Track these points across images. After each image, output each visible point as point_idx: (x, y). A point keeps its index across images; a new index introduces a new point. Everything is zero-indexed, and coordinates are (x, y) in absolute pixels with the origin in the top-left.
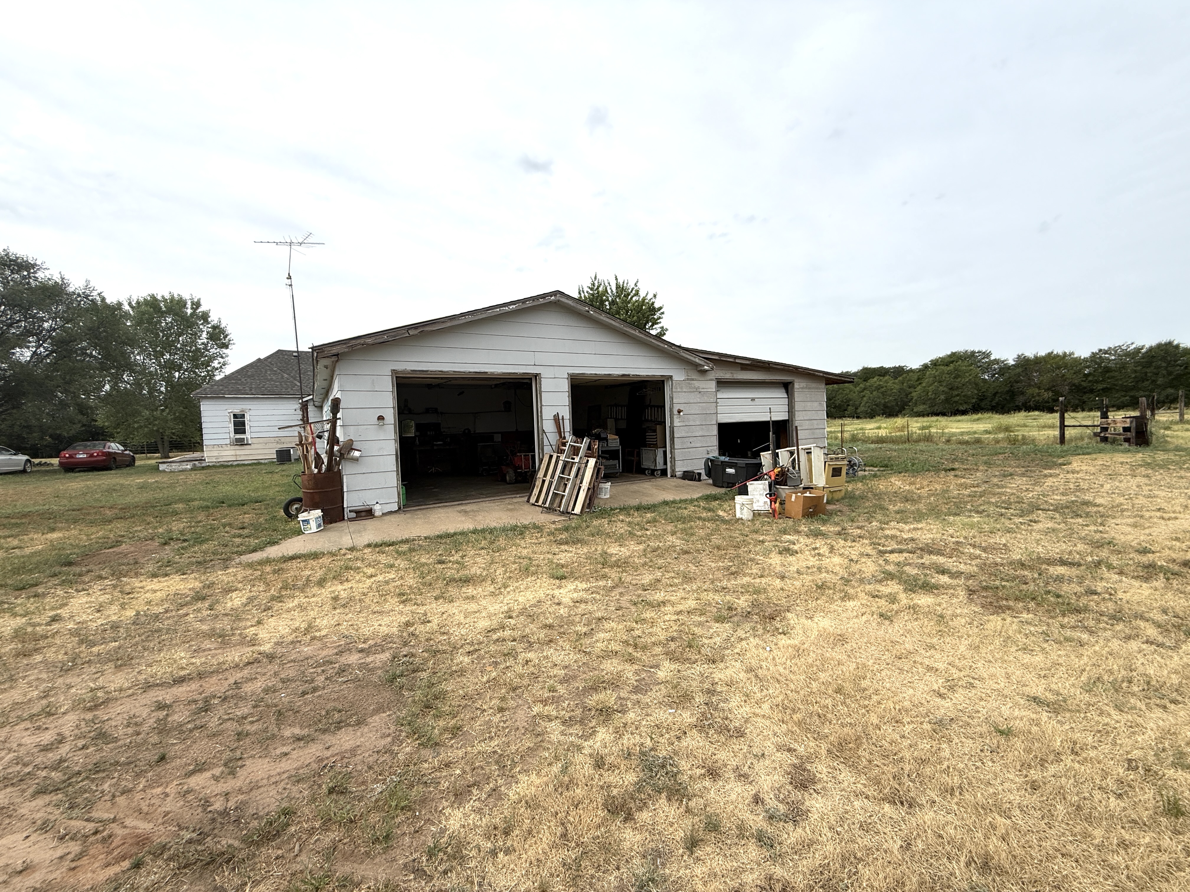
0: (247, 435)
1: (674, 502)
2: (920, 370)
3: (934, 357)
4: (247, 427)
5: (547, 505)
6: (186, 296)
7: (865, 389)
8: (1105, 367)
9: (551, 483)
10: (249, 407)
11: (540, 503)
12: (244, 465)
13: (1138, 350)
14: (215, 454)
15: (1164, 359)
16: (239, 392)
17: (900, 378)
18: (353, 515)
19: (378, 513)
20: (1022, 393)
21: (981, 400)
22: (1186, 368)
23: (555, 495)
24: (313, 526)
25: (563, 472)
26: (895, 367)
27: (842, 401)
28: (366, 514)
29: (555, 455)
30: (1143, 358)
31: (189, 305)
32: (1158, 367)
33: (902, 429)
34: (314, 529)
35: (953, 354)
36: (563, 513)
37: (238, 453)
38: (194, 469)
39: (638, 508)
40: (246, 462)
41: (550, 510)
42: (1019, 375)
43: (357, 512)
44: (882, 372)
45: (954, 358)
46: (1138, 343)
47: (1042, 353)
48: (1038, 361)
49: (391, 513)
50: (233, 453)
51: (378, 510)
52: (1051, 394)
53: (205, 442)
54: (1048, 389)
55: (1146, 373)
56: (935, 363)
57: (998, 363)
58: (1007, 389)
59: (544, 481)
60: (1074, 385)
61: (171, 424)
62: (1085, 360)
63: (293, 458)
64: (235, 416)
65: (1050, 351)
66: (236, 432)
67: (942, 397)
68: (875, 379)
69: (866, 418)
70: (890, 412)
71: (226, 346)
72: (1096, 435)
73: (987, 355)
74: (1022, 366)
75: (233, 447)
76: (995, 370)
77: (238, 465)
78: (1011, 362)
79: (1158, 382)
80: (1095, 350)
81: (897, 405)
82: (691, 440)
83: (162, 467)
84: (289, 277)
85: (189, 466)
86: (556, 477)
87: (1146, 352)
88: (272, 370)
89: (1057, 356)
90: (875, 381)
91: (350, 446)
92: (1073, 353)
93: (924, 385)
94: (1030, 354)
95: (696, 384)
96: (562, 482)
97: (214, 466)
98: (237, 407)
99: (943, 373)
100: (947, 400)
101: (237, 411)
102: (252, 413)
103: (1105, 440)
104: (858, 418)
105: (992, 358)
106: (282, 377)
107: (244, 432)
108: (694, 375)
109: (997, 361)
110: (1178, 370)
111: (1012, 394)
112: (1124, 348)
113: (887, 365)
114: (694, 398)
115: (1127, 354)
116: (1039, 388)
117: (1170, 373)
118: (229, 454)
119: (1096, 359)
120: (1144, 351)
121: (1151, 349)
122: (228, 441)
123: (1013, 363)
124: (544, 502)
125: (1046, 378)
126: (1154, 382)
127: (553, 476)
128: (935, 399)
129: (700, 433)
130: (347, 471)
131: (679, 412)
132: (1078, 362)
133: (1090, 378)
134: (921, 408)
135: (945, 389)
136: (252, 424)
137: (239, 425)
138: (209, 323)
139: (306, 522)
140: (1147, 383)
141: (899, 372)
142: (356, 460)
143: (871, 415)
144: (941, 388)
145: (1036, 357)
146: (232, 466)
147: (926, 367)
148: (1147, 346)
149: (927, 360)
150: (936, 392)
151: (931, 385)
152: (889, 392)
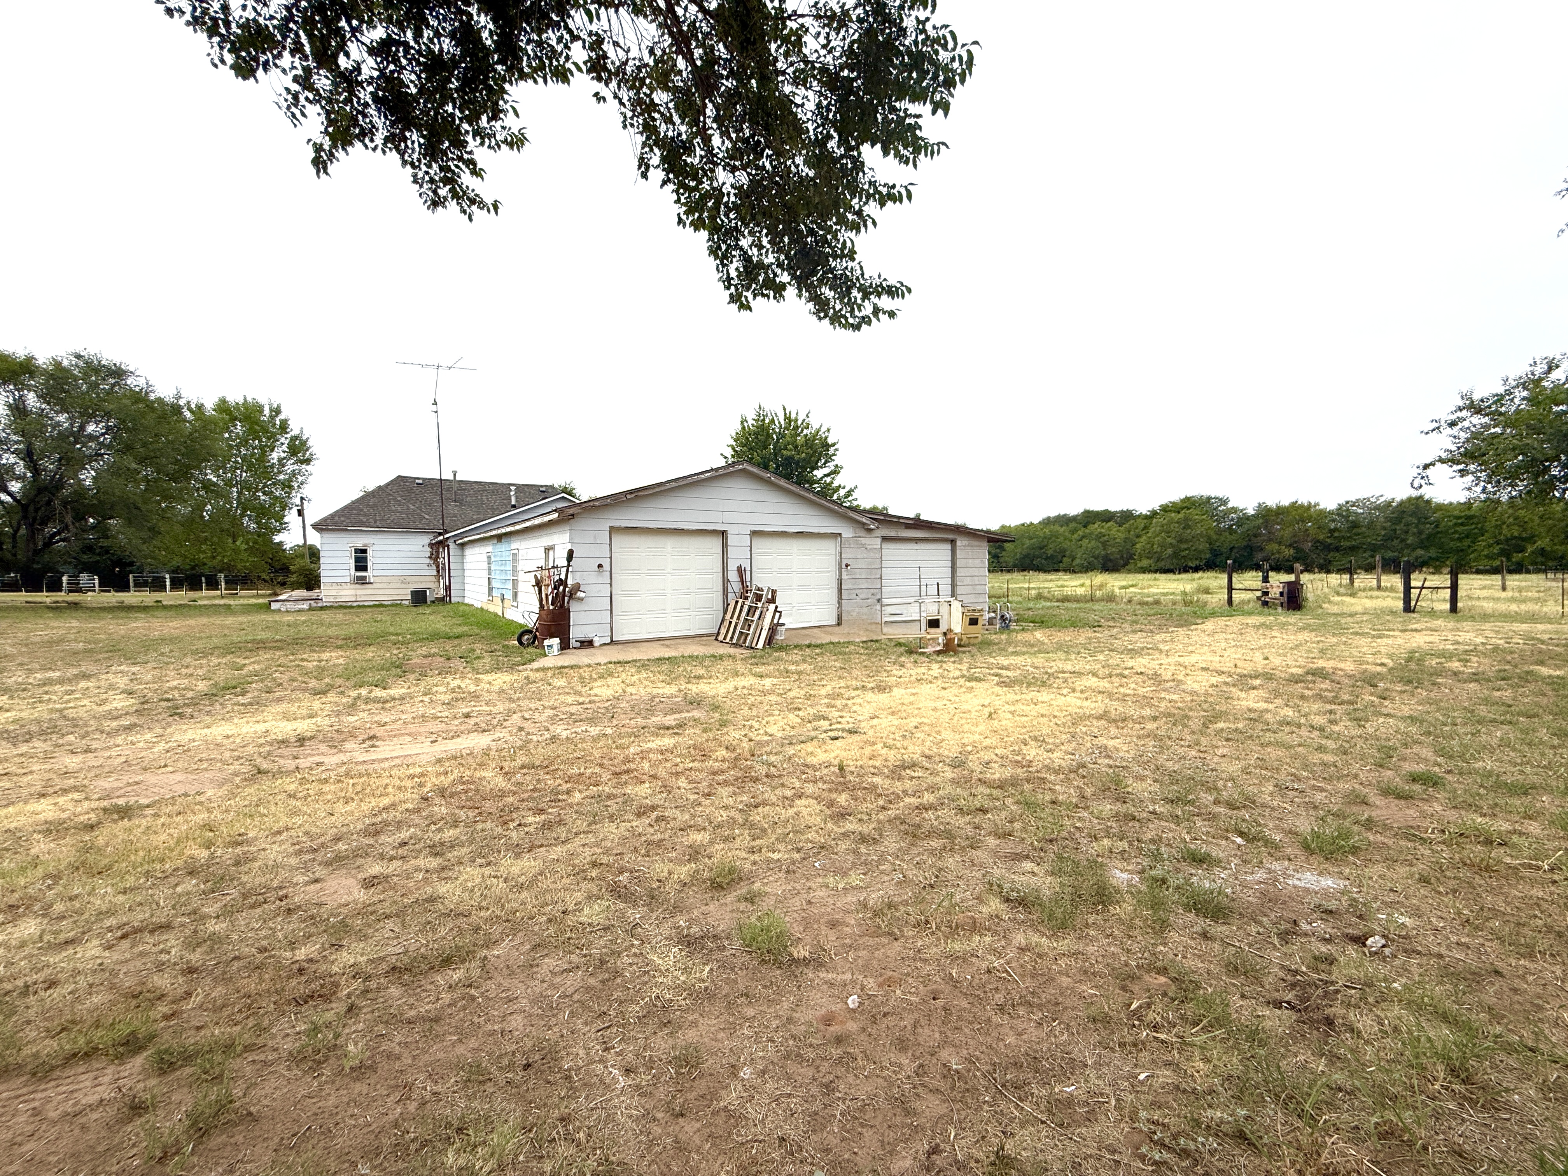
0: (368, 574)
1: (839, 643)
2: (1146, 517)
3: (1164, 501)
4: (369, 564)
5: (734, 641)
6: (263, 400)
7: (1083, 537)
8: (1353, 522)
9: (736, 624)
10: (372, 541)
11: (728, 640)
12: (364, 606)
13: (1389, 504)
14: (334, 592)
15: (1413, 514)
16: (362, 524)
17: (1127, 525)
18: (578, 644)
19: (596, 644)
20: (1262, 549)
21: (1216, 556)
22: (1437, 526)
23: (741, 633)
24: (556, 648)
25: (747, 615)
26: (1122, 511)
27: (1055, 551)
28: (587, 644)
29: (740, 601)
30: (1393, 513)
31: (267, 411)
32: (1408, 525)
33: (1101, 587)
34: (556, 653)
35: (1187, 499)
36: (748, 648)
37: (359, 592)
38: (311, 609)
39: (809, 646)
40: (366, 604)
41: (736, 645)
42: (1259, 527)
43: (582, 642)
44: (1106, 516)
45: (1189, 503)
46: (1388, 497)
47: (1286, 503)
48: (1280, 512)
49: (605, 644)
50: (353, 592)
51: (597, 642)
52: (1292, 551)
53: (323, 580)
54: (1290, 546)
55: (1395, 530)
56: (1165, 509)
57: (1235, 512)
58: (1245, 543)
59: (730, 623)
60: (1318, 541)
61: (244, 555)
62: (1331, 513)
63: (429, 600)
64: (356, 551)
65: (1294, 500)
66: (357, 568)
67: (1170, 551)
68: (1096, 525)
69: (1081, 572)
70: (1110, 566)
71: (308, 461)
72: (1258, 598)
73: (1224, 502)
74: (1263, 516)
75: (353, 586)
76: (1232, 520)
77: (359, 606)
78: (1251, 512)
79: (1409, 542)
80: (1343, 502)
81: (1122, 557)
82: (857, 591)
83: (274, 606)
84: (435, 403)
85: (305, 606)
86: (742, 619)
87: (1397, 507)
88: (395, 499)
89: (1302, 506)
90: (1096, 527)
91: (577, 588)
92: (1317, 504)
93: (1149, 535)
94: (1272, 503)
95: (863, 541)
96: (747, 623)
97: (331, 607)
98: (359, 541)
99: (1171, 522)
100: (1175, 555)
101: (360, 546)
102: (375, 548)
103: (1265, 604)
104: (1074, 572)
105: (1230, 505)
106: (408, 508)
107: (365, 568)
108: (862, 533)
109: (1234, 510)
110: (1428, 529)
111: (1250, 549)
112: (1373, 500)
113: (1113, 509)
114: (860, 553)
115: (1378, 508)
116: (1280, 543)
117: (1420, 533)
118: (349, 594)
119: (1343, 512)
120: (1394, 504)
121: (1402, 503)
122: (348, 579)
123: (1253, 512)
124: (732, 638)
125: (1287, 533)
126: (1403, 540)
127: (738, 618)
128: (1161, 552)
129: (866, 586)
130: (575, 609)
131: (847, 566)
132: (1323, 514)
133: (1336, 534)
134: (1145, 563)
135: (1173, 541)
136: (375, 560)
137: (361, 564)
138: (287, 433)
139: (551, 646)
140: (1396, 542)
141: (1127, 516)
142: (582, 599)
143: (1087, 568)
144: (1169, 540)
145: (1278, 507)
146: (352, 607)
147: (1154, 513)
148: (1398, 499)
149: (1155, 505)
150: (1162, 546)
151: (1158, 535)
152: (1112, 542)
